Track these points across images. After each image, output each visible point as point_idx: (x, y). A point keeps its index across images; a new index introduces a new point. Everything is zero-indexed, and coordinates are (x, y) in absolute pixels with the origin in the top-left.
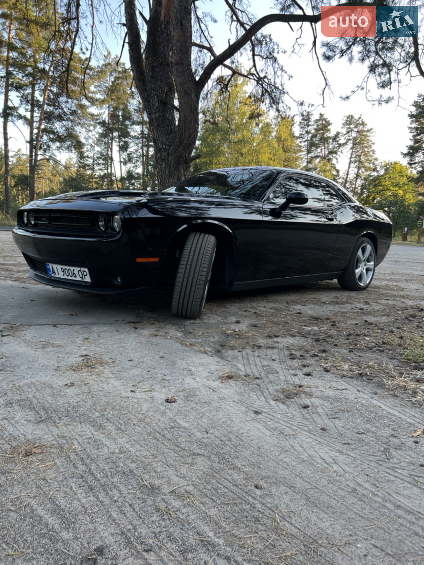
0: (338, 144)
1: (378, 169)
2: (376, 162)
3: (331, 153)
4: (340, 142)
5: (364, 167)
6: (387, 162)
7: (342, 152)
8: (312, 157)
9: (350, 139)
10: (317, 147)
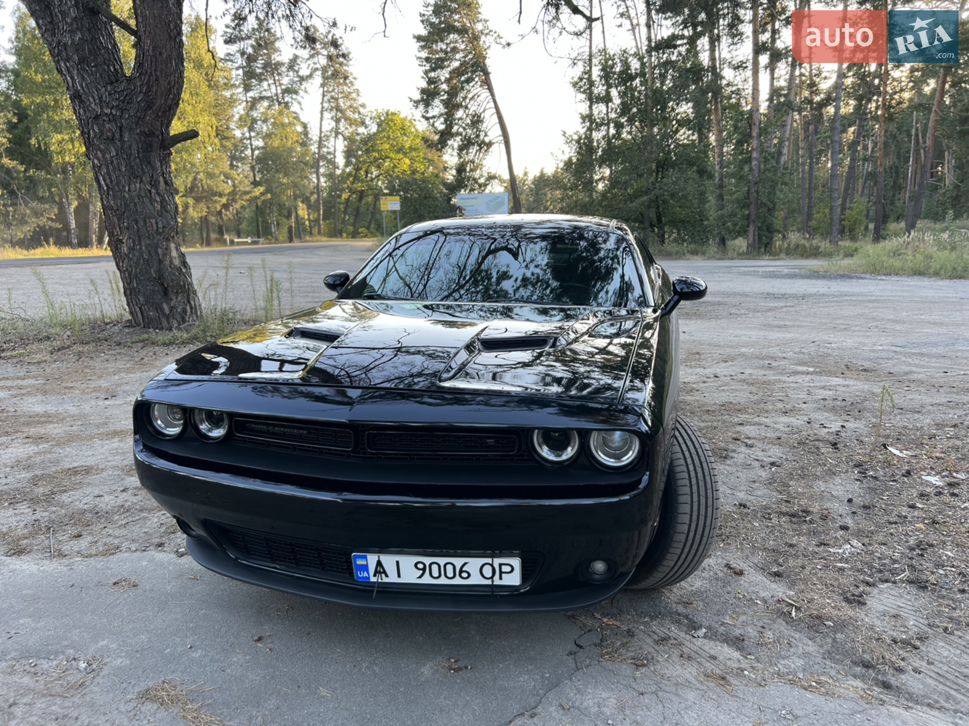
0: (299, 76)
1: (367, 122)
2: (361, 110)
3: (288, 91)
4: (301, 73)
5: (346, 119)
6: (380, 111)
7: (306, 92)
8: (254, 99)
9: (317, 69)
10: (261, 81)
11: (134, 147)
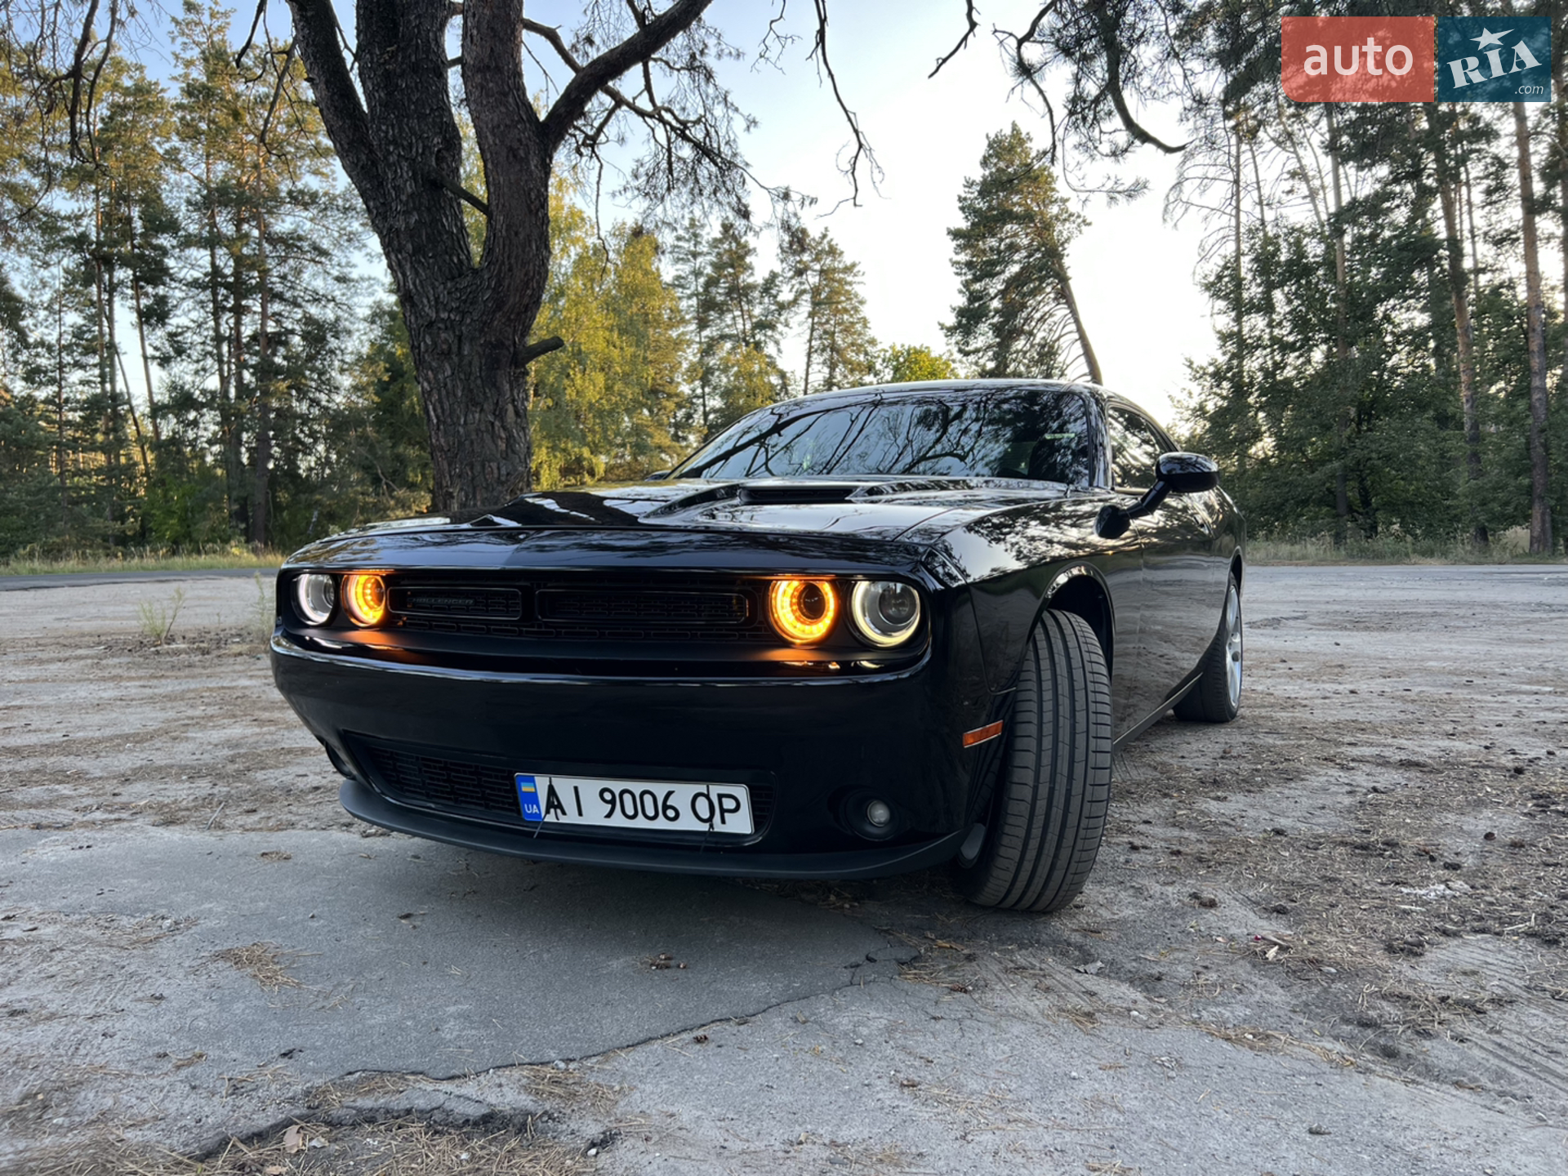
0: (777, 303)
1: (878, 367)
2: (869, 349)
3: (761, 325)
4: (780, 298)
5: (846, 362)
6: (898, 348)
7: (787, 325)
8: (712, 339)
9: (804, 292)
10: (722, 313)
11: (476, 362)
